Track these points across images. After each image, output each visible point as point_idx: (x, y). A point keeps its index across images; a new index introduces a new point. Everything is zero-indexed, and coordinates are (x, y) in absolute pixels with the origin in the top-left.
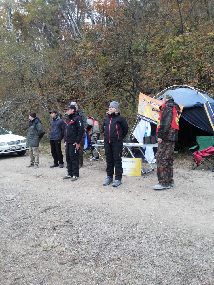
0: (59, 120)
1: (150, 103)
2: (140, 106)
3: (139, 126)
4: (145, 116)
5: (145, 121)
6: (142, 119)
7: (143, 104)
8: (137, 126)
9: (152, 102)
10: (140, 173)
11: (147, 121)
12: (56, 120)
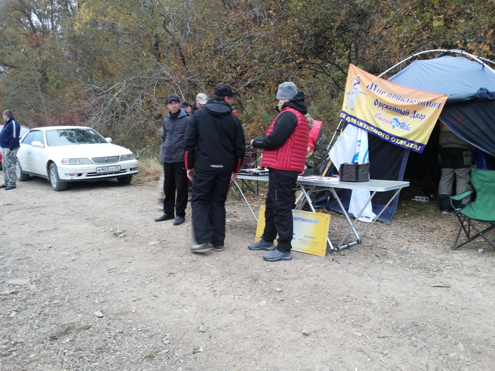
0: (184, 118)
1: (369, 87)
2: (349, 93)
3: (344, 138)
4: (358, 117)
5: (356, 128)
6: (351, 123)
7: (354, 90)
8: (338, 139)
9: (376, 86)
10: (325, 248)
11: (360, 129)
12: (179, 117)
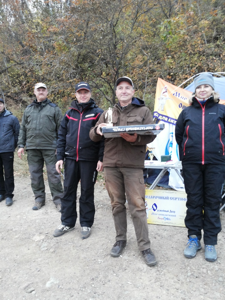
1: (175, 95)
2: (159, 99)
4: (169, 116)
6: (162, 120)
7: (163, 97)
9: (179, 94)
11: (171, 124)
12: (4, 115)
